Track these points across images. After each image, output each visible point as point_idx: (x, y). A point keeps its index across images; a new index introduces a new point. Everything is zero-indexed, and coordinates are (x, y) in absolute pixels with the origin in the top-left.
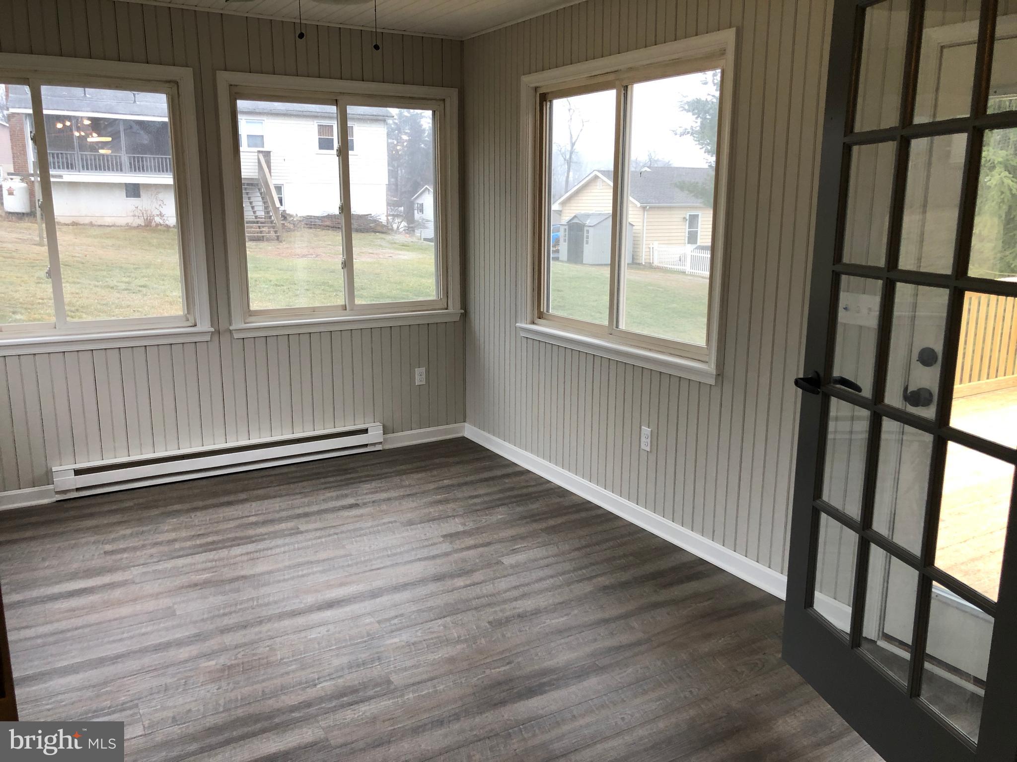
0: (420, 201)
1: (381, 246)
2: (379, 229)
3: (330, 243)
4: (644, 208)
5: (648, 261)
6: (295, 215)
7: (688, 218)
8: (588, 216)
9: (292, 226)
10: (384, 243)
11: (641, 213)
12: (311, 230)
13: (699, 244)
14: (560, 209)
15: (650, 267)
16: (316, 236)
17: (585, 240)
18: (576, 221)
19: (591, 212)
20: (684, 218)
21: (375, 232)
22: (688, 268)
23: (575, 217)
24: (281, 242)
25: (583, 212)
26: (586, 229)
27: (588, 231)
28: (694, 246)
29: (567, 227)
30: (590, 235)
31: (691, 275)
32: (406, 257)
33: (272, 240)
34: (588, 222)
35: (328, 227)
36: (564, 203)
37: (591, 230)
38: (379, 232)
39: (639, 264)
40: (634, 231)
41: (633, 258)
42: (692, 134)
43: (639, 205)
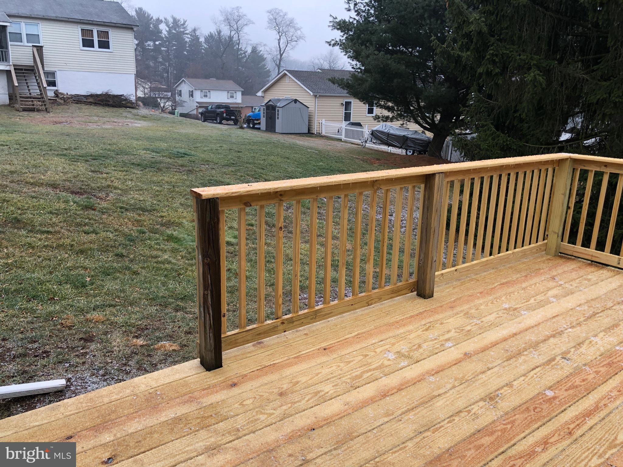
0: (179, 89)
1: (126, 117)
2: (129, 105)
3: (87, 114)
4: (316, 96)
5: (318, 132)
6: (65, 93)
7: (344, 104)
8: (279, 100)
9: (62, 102)
10: (129, 115)
11: (314, 99)
12: (77, 105)
13: (351, 121)
14: (263, 95)
15: (319, 136)
16: (79, 109)
17: (277, 116)
18: (270, 103)
19: (281, 98)
20: (342, 104)
21: (126, 107)
22: (343, 137)
23: (270, 100)
24: (49, 112)
25: (276, 98)
26: (277, 109)
27: (278, 111)
28: (348, 122)
29: (265, 107)
30: (280, 113)
31: (346, 142)
32: (139, 125)
33: (43, 111)
34: (278, 105)
35: (90, 103)
36: (265, 91)
37: (280, 110)
38: (129, 107)
39: (313, 134)
40: (309, 111)
41: (309, 130)
42: (341, 45)
43: (312, 94)
